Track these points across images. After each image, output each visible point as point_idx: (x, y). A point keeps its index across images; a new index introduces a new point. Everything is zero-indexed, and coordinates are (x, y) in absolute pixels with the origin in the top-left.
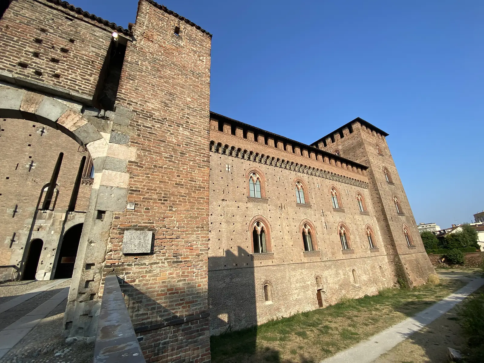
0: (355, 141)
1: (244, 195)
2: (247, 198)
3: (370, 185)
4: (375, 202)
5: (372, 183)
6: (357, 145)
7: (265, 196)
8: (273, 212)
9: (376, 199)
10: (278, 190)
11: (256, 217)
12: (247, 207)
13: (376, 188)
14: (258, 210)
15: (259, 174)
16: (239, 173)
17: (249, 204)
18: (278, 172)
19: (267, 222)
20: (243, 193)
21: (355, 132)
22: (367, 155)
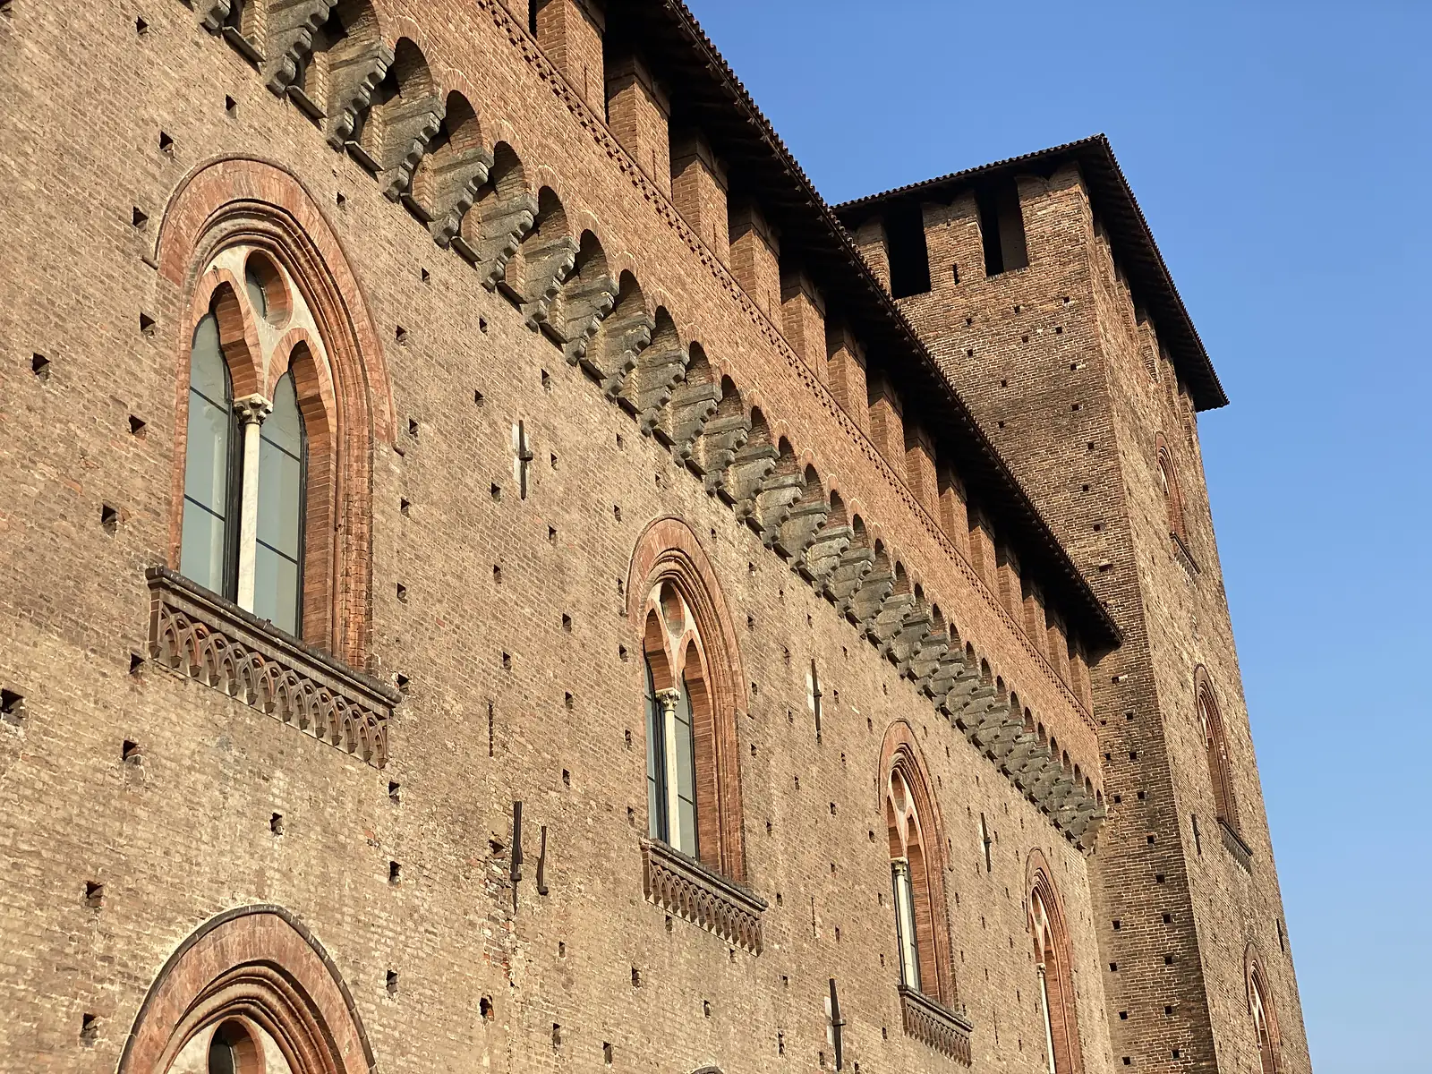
0: (1026, 359)
1: (120, 538)
2: (146, 597)
3: (1116, 825)
4: (1135, 1003)
5: (1130, 796)
6: (1045, 400)
7: (366, 638)
8: (425, 900)
9: (1150, 968)
10: (499, 612)
11: (233, 935)
12: (130, 730)
13: (1165, 861)
14: (266, 839)
15: (325, 300)
16: (83, 160)
17: (158, 688)
18: (511, 369)
19: (345, 1038)
20: (99, 489)
21: (1043, 273)
22: (1123, 521)
